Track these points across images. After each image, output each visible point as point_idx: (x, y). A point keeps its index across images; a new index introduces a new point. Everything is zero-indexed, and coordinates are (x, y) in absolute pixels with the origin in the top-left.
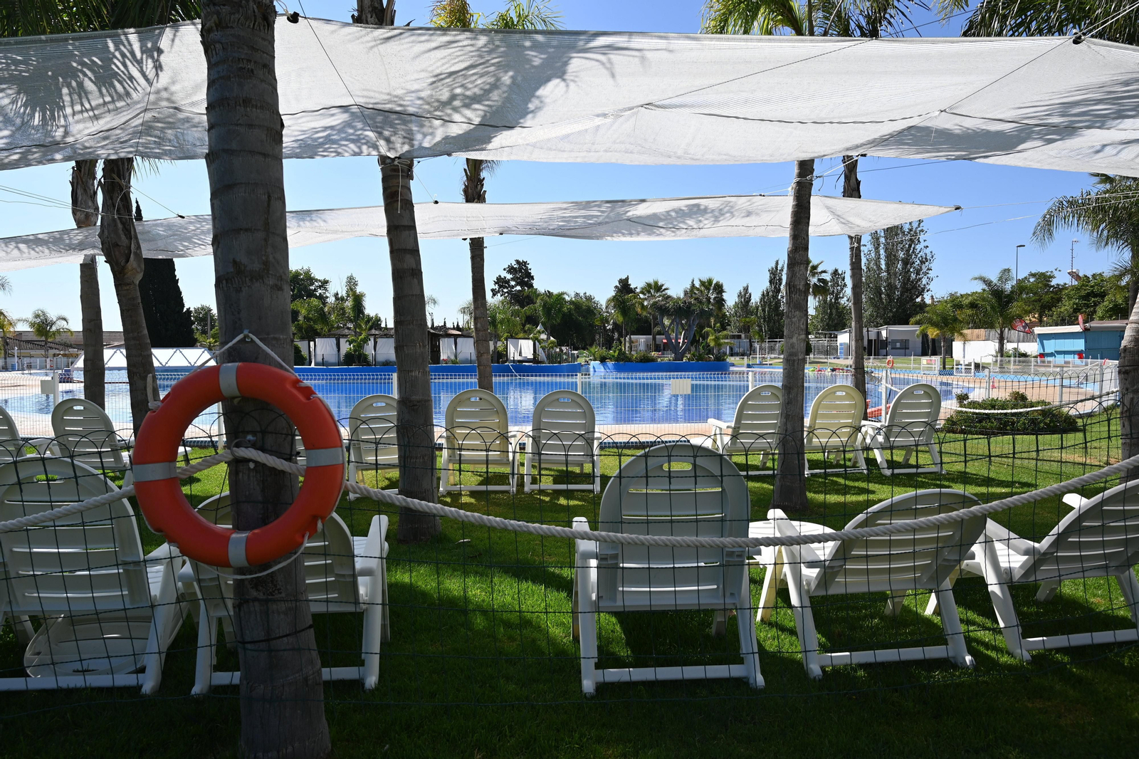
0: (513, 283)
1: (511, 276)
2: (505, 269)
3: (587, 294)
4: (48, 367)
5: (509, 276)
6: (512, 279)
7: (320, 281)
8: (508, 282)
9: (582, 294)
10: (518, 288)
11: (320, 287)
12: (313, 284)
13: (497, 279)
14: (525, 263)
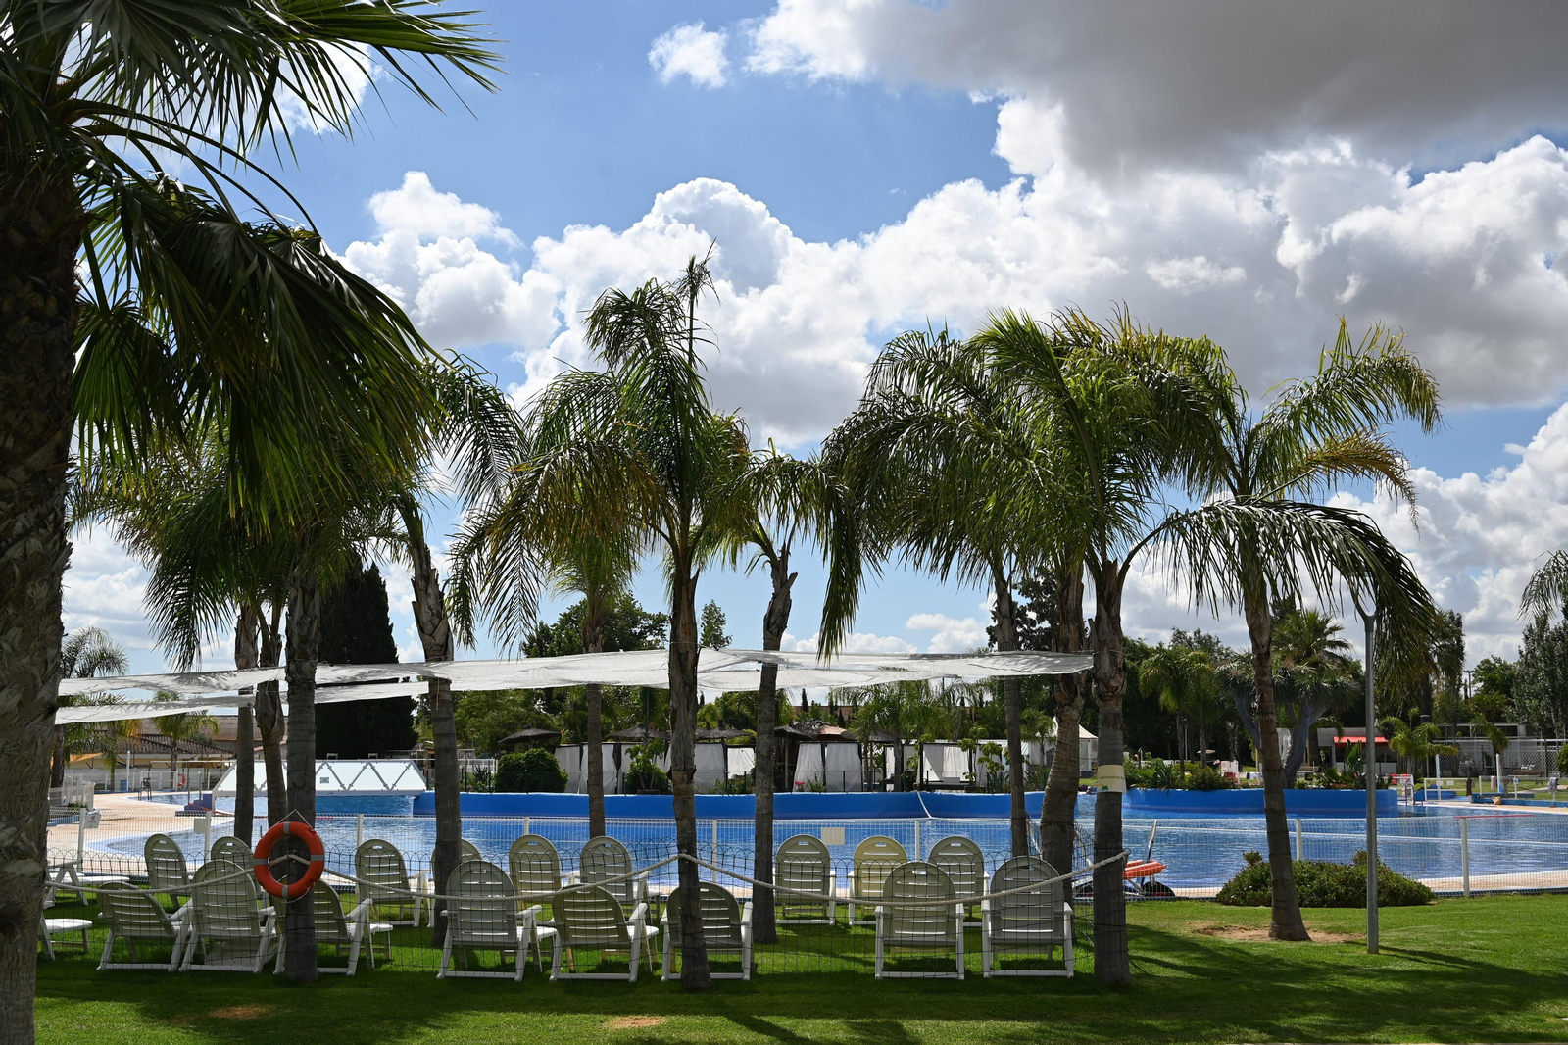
0: (1032, 615)
1: (1029, 600)
3: (1203, 634)
4: (175, 786)
5: (1024, 601)
6: (1031, 607)
7: (650, 617)
8: (1021, 613)
9: (1190, 634)
10: (1046, 624)
11: (651, 629)
12: (635, 624)
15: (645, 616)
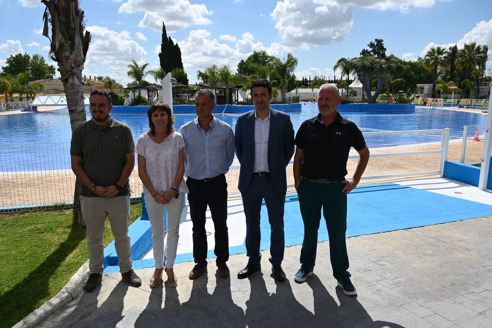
0: (372, 53)
1: (372, 49)
2: (368, 45)
5: (370, 49)
6: (372, 51)
8: (369, 53)
13: (363, 51)
14: (382, 41)
15: (269, 57)
